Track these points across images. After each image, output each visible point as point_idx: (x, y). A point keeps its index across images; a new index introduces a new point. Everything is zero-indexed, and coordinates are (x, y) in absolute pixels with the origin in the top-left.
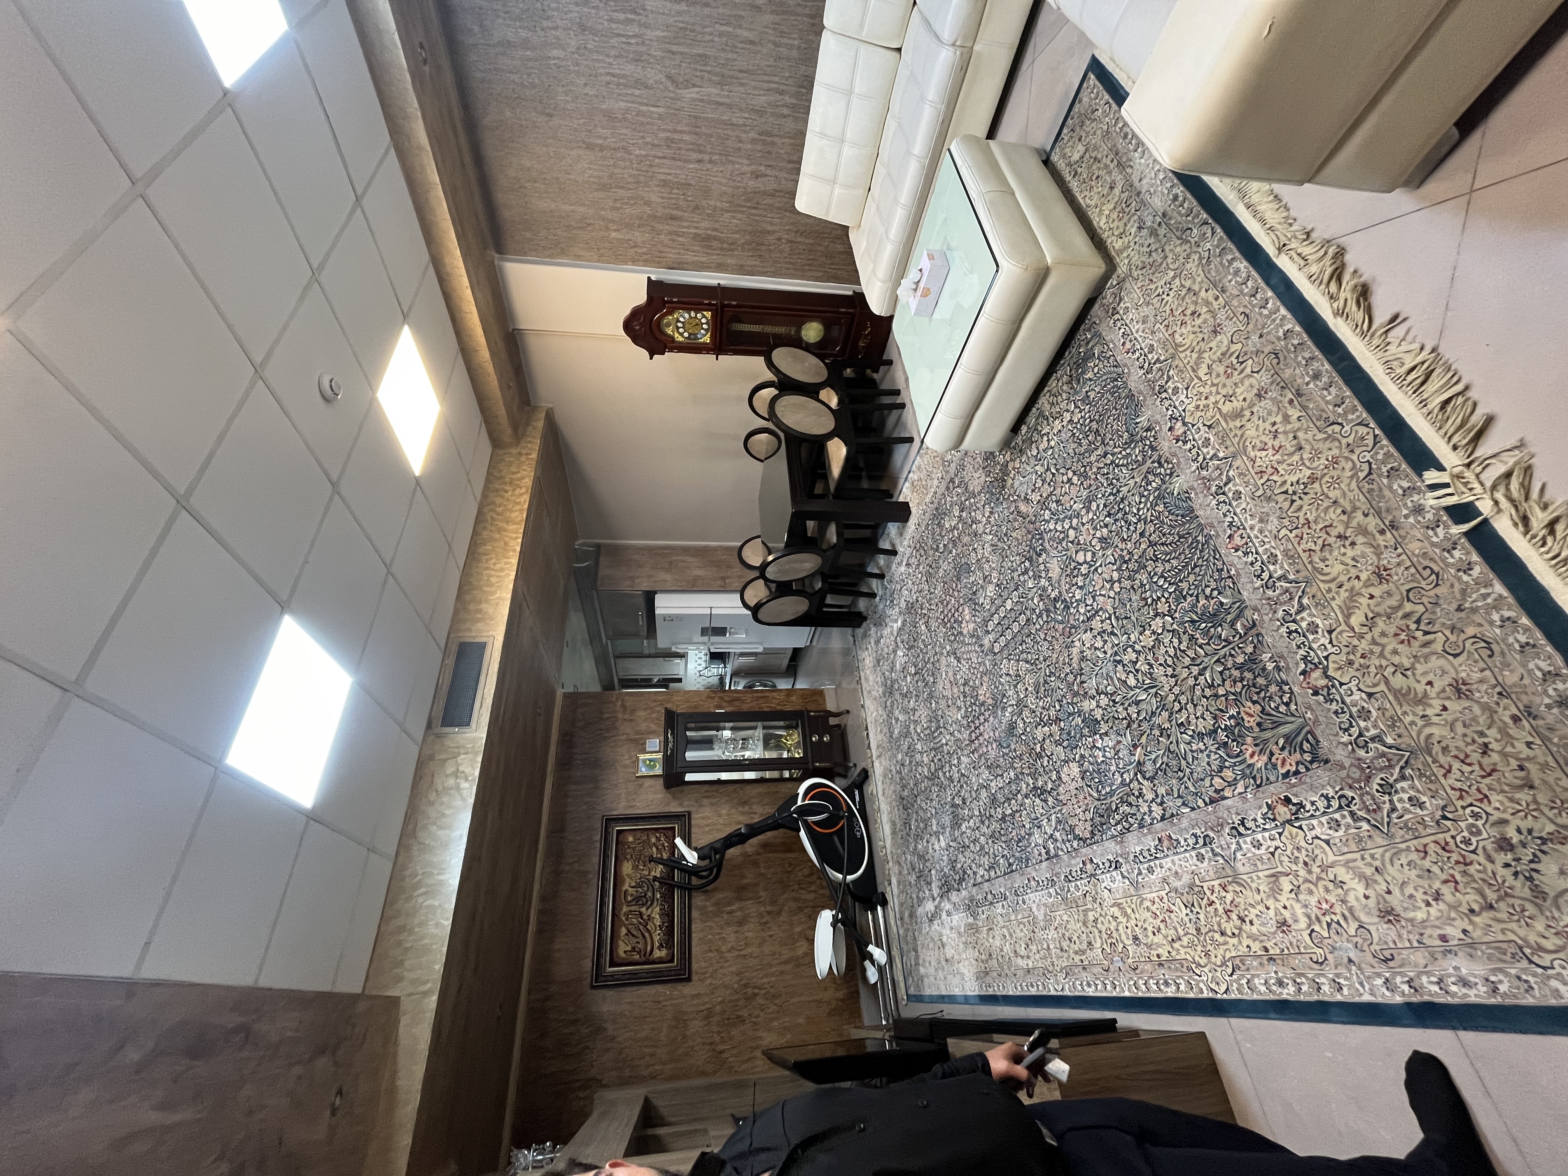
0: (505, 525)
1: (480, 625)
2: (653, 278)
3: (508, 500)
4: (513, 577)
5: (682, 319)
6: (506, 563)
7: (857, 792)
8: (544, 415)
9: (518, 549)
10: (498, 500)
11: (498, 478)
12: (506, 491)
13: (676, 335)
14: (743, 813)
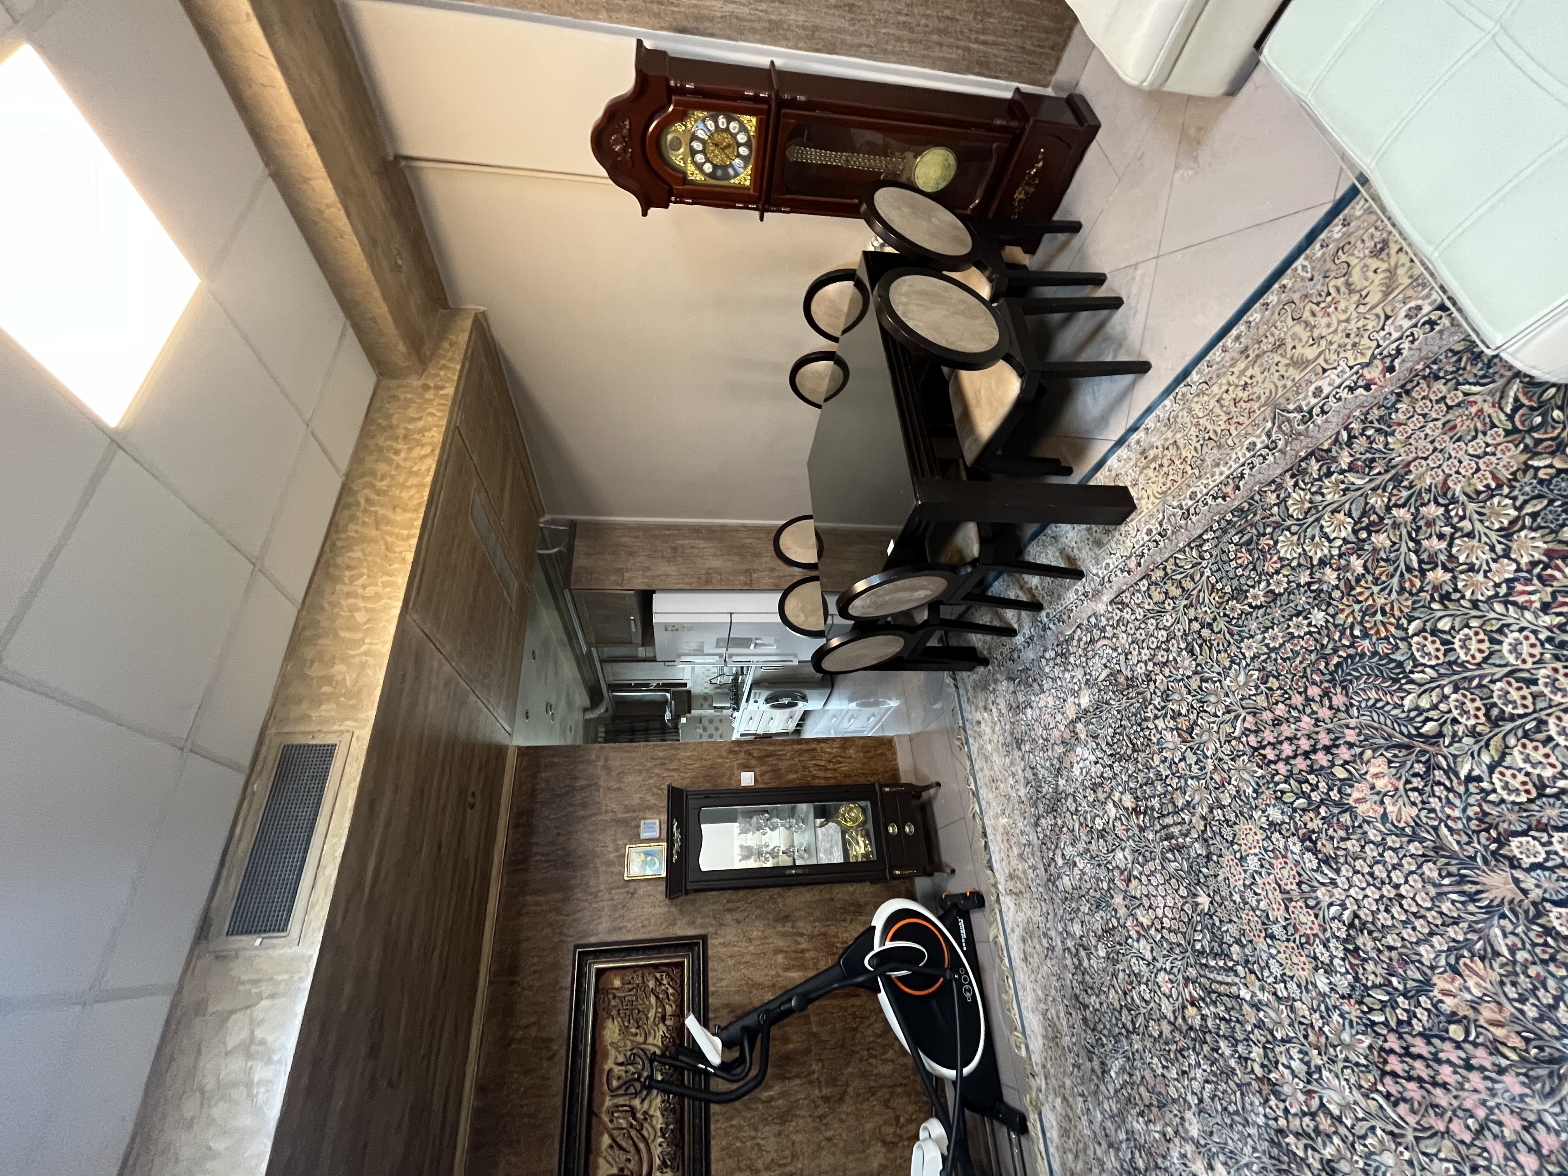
0: (390, 514)
1: (327, 709)
2: (648, 44)
3: (398, 466)
4: (396, 612)
5: (701, 134)
6: (385, 585)
7: (961, 923)
8: (469, 323)
9: (410, 557)
10: (382, 467)
11: (383, 429)
12: (397, 452)
13: (691, 168)
14: (785, 935)
